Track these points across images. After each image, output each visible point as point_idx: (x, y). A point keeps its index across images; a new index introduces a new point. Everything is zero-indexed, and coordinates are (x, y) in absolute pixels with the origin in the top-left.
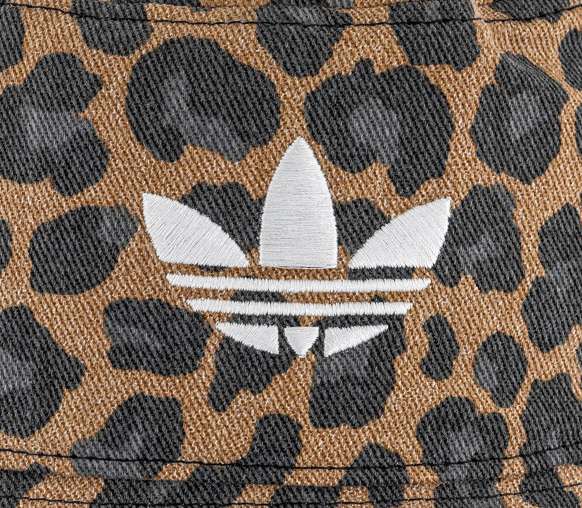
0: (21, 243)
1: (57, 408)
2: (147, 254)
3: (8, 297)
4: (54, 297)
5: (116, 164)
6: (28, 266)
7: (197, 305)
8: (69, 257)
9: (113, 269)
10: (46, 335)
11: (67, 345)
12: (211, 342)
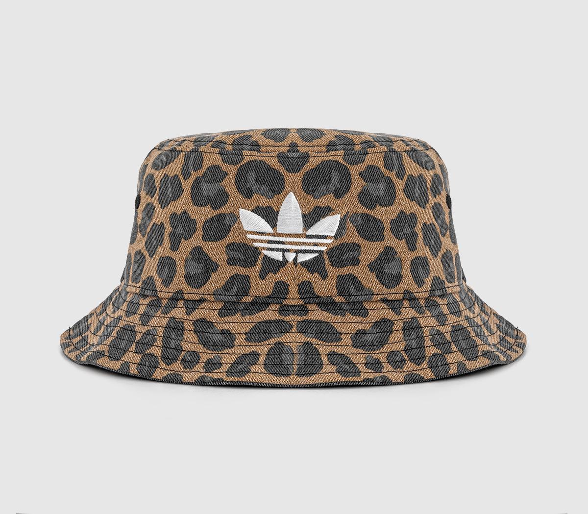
0: (200, 226)
1: (209, 279)
2: (240, 228)
3: (195, 243)
4: (210, 243)
5: (231, 199)
6: (202, 233)
7: (256, 245)
8: (215, 230)
9: (229, 233)
10: (207, 255)
11: (213, 258)
12: (260, 257)
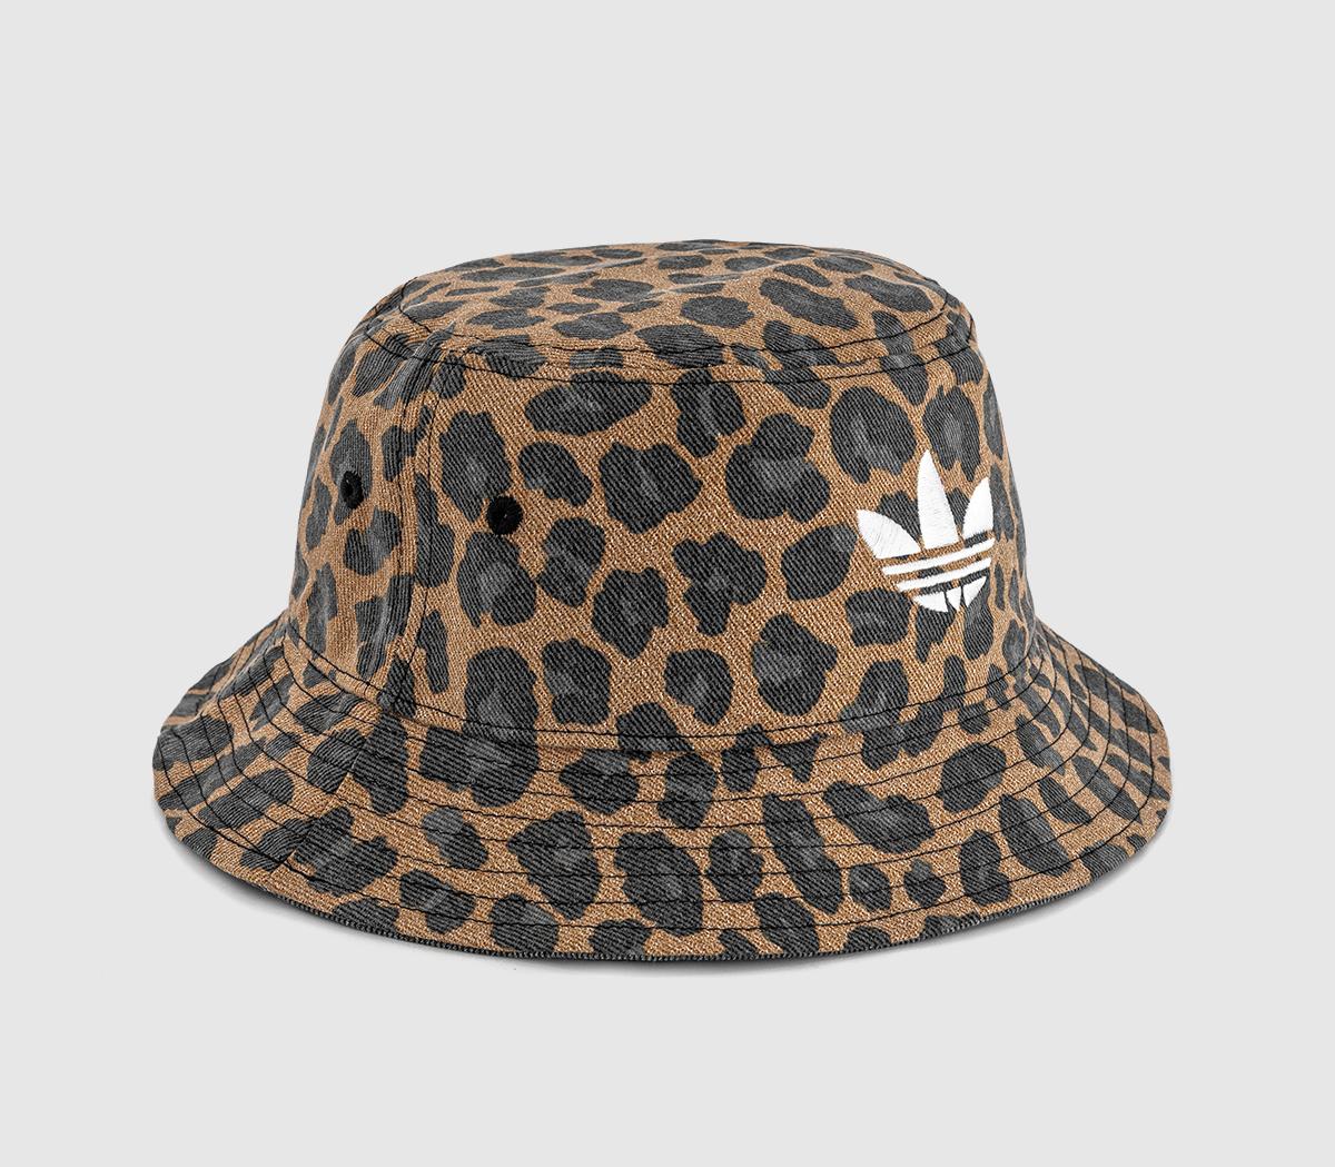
0: (773, 566)
1: (824, 686)
2: (867, 555)
3: (771, 609)
4: (808, 601)
5: (835, 491)
6: (783, 582)
7: (903, 587)
8: (814, 569)
9: (847, 571)
10: (805, 632)
11: (823, 637)
12: (913, 612)
